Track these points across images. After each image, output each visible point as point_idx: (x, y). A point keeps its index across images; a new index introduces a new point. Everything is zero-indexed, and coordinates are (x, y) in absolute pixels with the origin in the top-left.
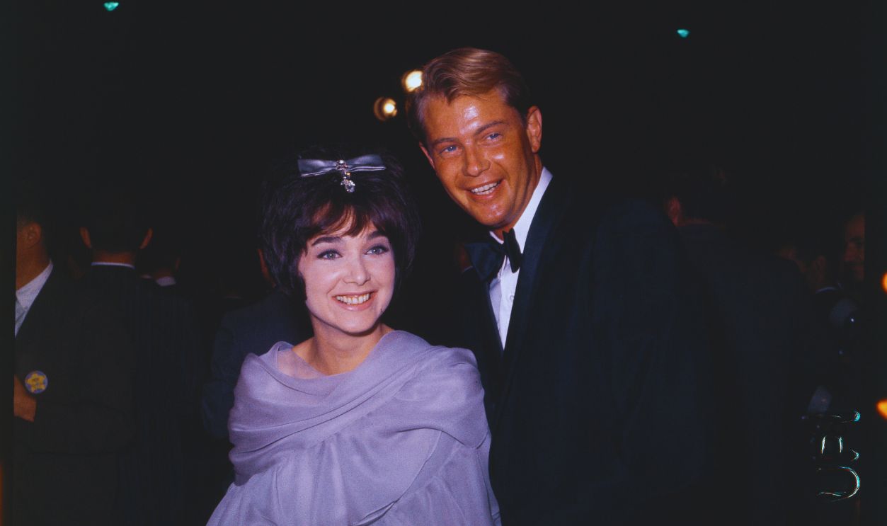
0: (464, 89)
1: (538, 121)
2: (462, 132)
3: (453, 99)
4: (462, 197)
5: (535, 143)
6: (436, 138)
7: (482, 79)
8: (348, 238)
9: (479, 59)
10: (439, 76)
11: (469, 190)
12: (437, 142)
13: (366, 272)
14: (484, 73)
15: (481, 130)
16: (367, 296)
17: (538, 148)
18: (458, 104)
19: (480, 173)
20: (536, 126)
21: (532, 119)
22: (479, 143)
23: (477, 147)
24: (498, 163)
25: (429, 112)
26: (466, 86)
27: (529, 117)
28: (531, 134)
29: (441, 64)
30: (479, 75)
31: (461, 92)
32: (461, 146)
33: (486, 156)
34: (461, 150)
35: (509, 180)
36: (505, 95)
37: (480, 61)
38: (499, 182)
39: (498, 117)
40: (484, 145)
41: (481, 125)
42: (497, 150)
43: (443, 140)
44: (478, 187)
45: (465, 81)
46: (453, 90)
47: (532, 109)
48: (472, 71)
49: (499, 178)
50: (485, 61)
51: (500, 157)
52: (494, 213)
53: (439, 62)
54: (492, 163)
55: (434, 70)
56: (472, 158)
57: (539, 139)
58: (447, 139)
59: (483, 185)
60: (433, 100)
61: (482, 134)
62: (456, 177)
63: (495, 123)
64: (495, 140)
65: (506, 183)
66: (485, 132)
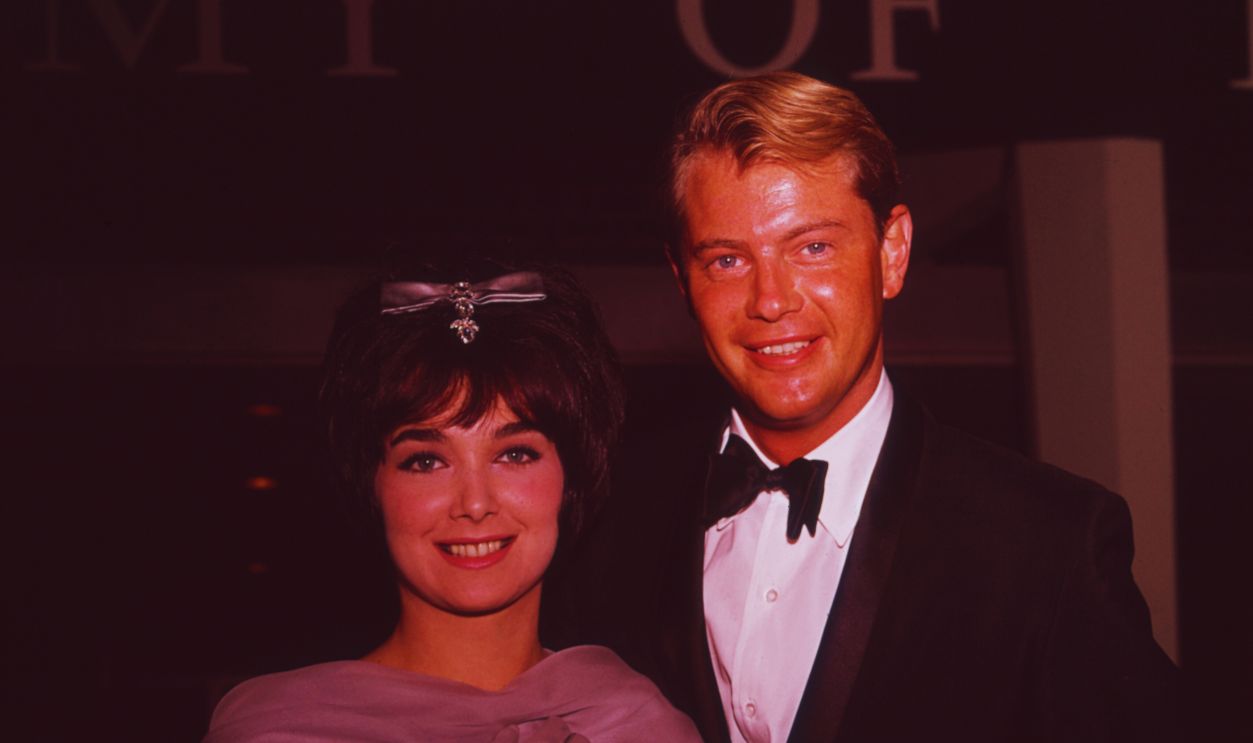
0: (776, 146)
1: (904, 236)
2: (759, 230)
3: (749, 166)
4: (735, 359)
5: (893, 280)
6: (702, 239)
7: (814, 134)
8: (454, 431)
9: (813, 95)
10: (728, 113)
11: (753, 349)
12: (703, 246)
13: (491, 497)
14: (821, 122)
15: (797, 232)
16: (498, 545)
17: (897, 290)
18: (756, 176)
19: (782, 315)
20: (899, 246)
21: (892, 231)
22: (786, 258)
23: (782, 264)
24: (820, 303)
25: (698, 182)
26: (780, 141)
27: (889, 227)
28: (887, 259)
29: (736, 93)
30: (809, 124)
31: (769, 153)
32: (751, 258)
33: (798, 284)
34: (749, 267)
35: (834, 340)
36: (852, 174)
37: (813, 98)
38: (814, 340)
39: (833, 214)
40: (796, 262)
41: (800, 222)
42: (822, 278)
43: (718, 242)
44: (772, 344)
45: (782, 132)
46: (754, 146)
47: (896, 211)
48: (797, 115)
49: (815, 332)
50: (826, 101)
51: (826, 292)
52: (795, 394)
53: (731, 89)
54: (808, 301)
55: (721, 103)
56: (769, 285)
57: (902, 274)
58: (726, 241)
59: (782, 342)
60: (707, 161)
61: (797, 240)
62: (734, 318)
63: (827, 224)
64: (819, 257)
65: (827, 345)
66: (803, 237)
